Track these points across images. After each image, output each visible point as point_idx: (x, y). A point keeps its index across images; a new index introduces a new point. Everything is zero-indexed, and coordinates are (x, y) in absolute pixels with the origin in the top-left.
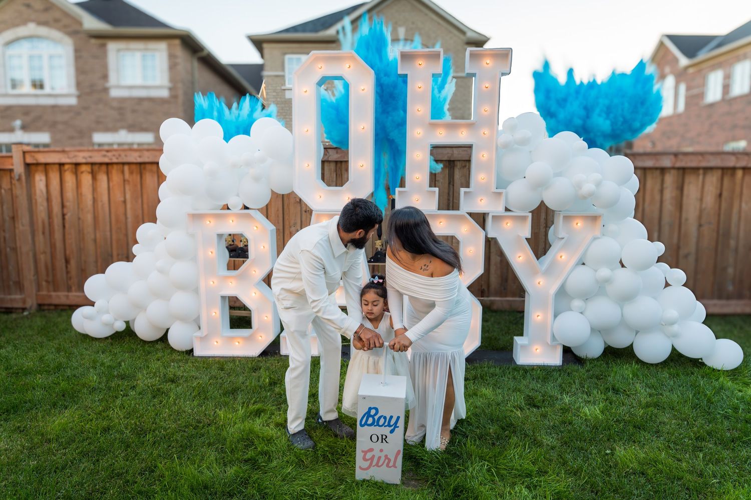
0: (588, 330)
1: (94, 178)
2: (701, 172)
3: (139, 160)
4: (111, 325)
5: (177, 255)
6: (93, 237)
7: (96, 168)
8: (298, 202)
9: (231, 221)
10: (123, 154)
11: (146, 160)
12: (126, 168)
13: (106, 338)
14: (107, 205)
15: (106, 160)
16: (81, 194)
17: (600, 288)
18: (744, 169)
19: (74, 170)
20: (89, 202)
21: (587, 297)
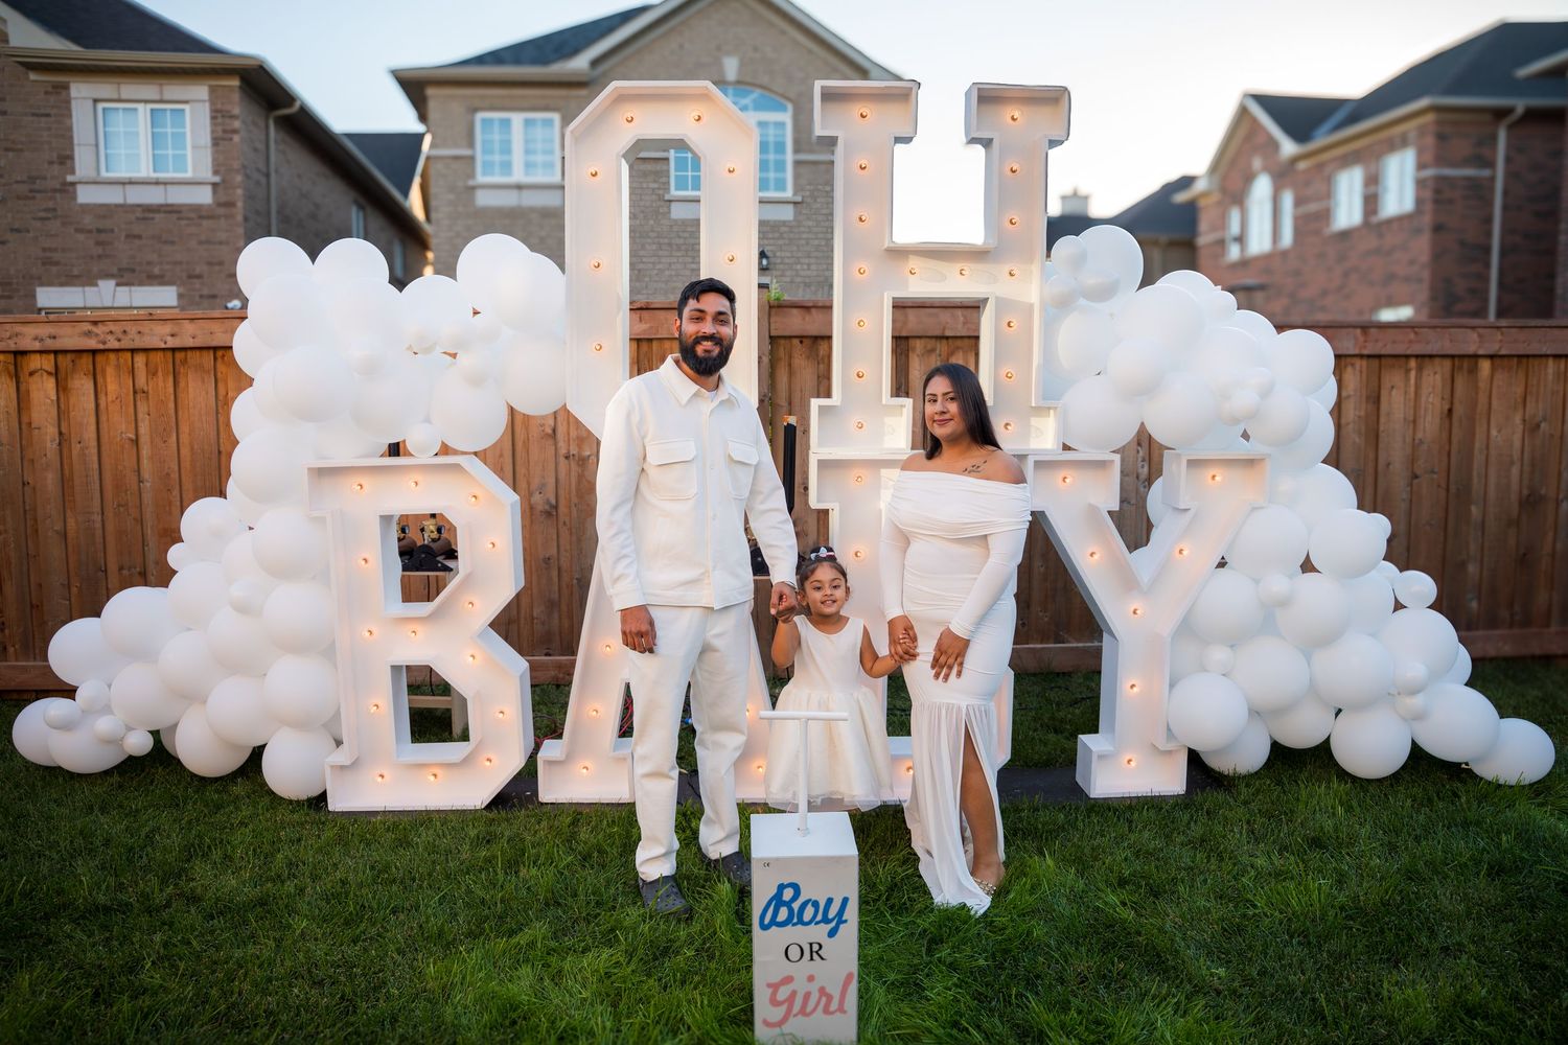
0: (1242, 712)
1: (62, 387)
2: (1413, 363)
3: (172, 343)
4: (115, 742)
5: (283, 570)
6: (58, 527)
7: (64, 361)
8: (547, 434)
9: (413, 485)
10: (132, 329)
11: (190, 343)
12: (140, 360)
13: (107, 773)
14: (94, 451)
15: (92, 344)
16: (30, 424)
17: (1268, 618)
18: (1491, 357)
19: (12, 368)
20: (51, 446)
21: (1235, 640)
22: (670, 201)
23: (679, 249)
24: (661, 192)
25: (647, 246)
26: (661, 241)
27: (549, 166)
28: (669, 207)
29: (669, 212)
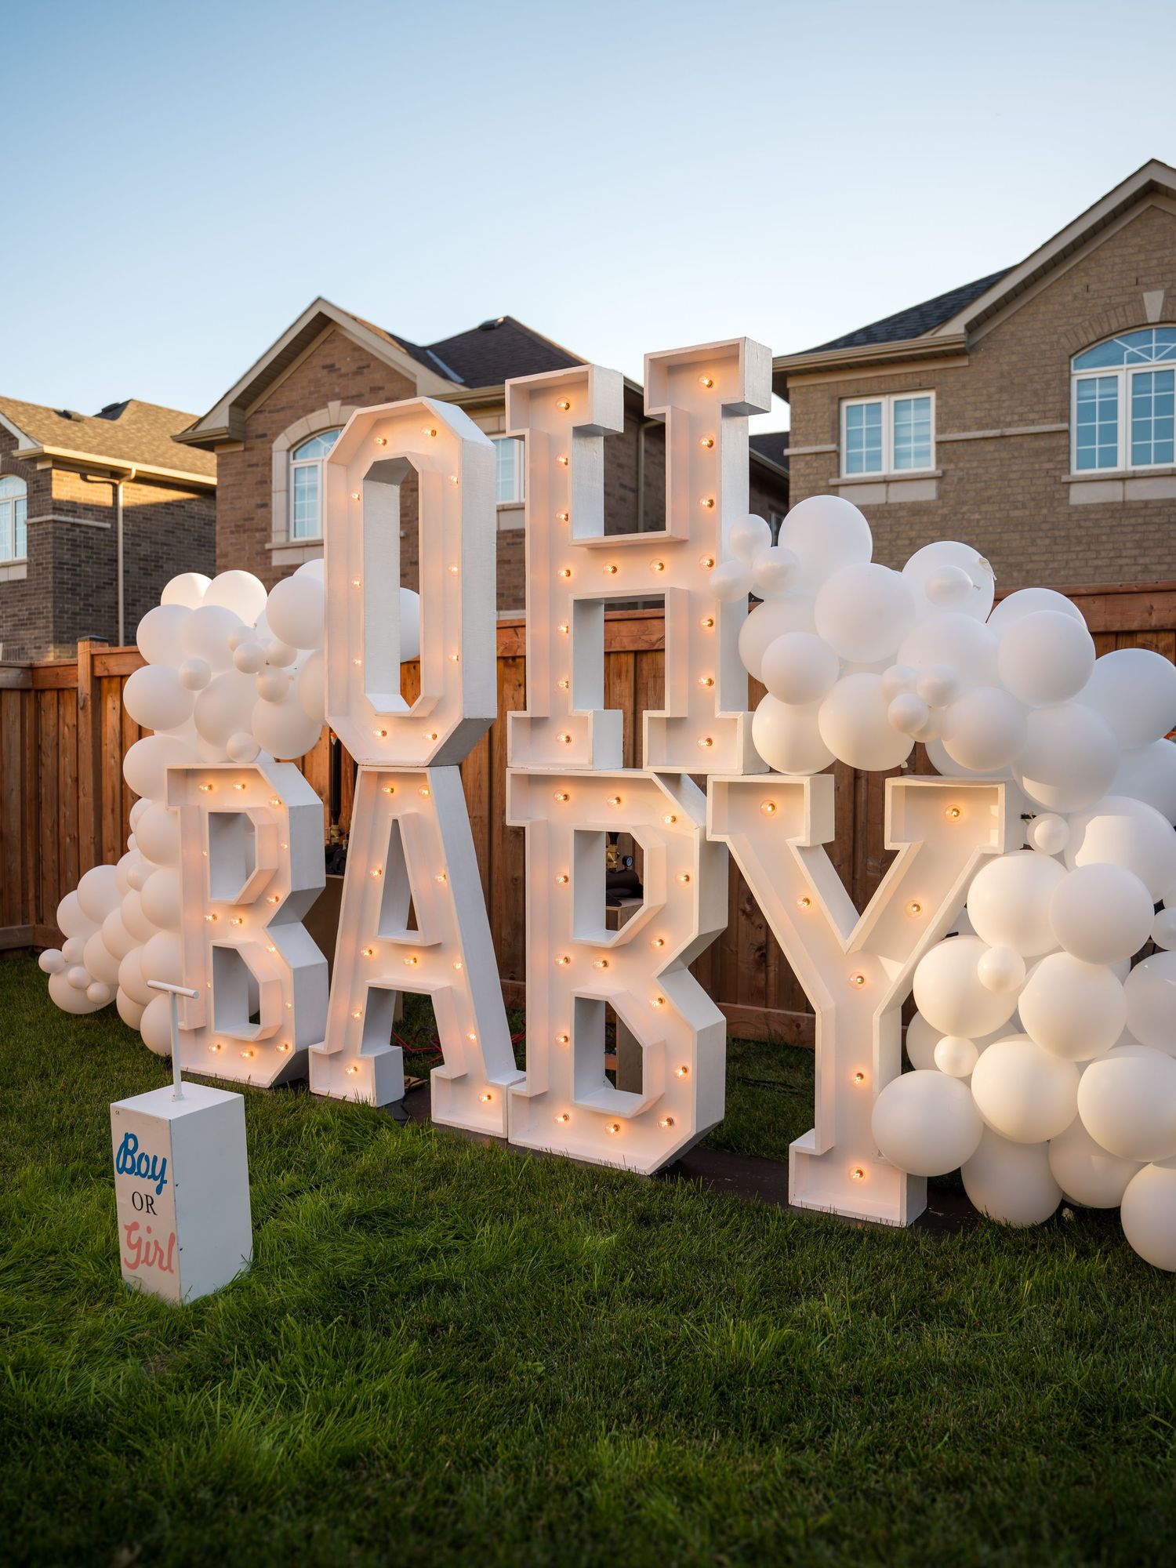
22: (1069, 483)
23: (1079, 543)
24: (1057, 473)
25: (1039, 542)
26: (1057, 533)
27: (921, 454)
28: (1068, 491)
29: (1068, 498)
